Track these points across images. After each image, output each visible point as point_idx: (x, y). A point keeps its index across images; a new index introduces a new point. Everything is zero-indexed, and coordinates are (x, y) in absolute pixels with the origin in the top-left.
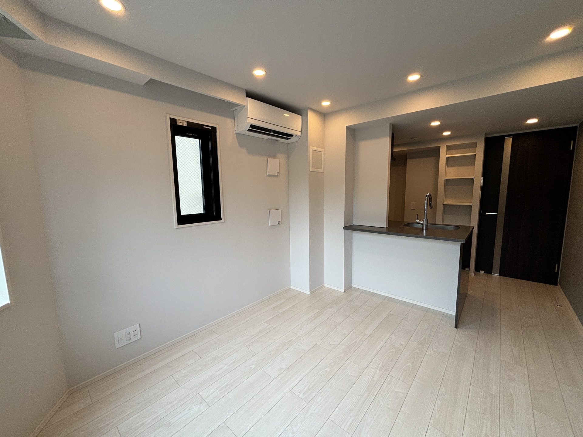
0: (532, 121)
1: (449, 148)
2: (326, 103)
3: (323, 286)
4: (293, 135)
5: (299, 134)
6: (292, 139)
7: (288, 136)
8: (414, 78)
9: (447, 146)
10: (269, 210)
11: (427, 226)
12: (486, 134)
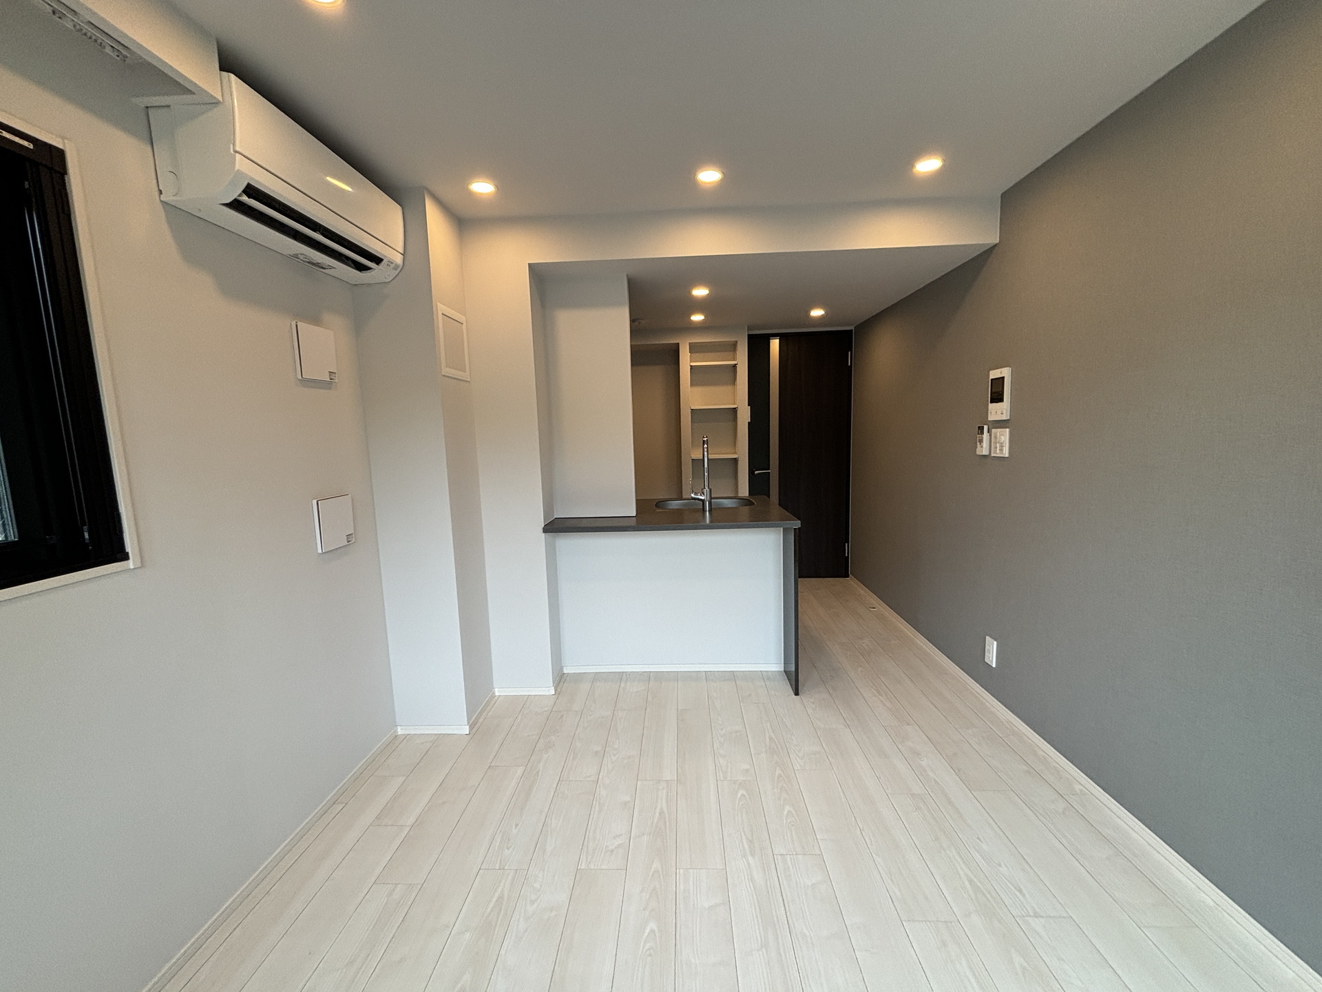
0: (817, 313)
1: (693, 348)
2: (483, 187)
3: (493, 696)
4: (382, 259)
5: (398, 259)
6: (377, 273)
8: (709, 176)
9: (690, 344)
10: (315, 502)
11: (710, 503)
12: (749, 329)
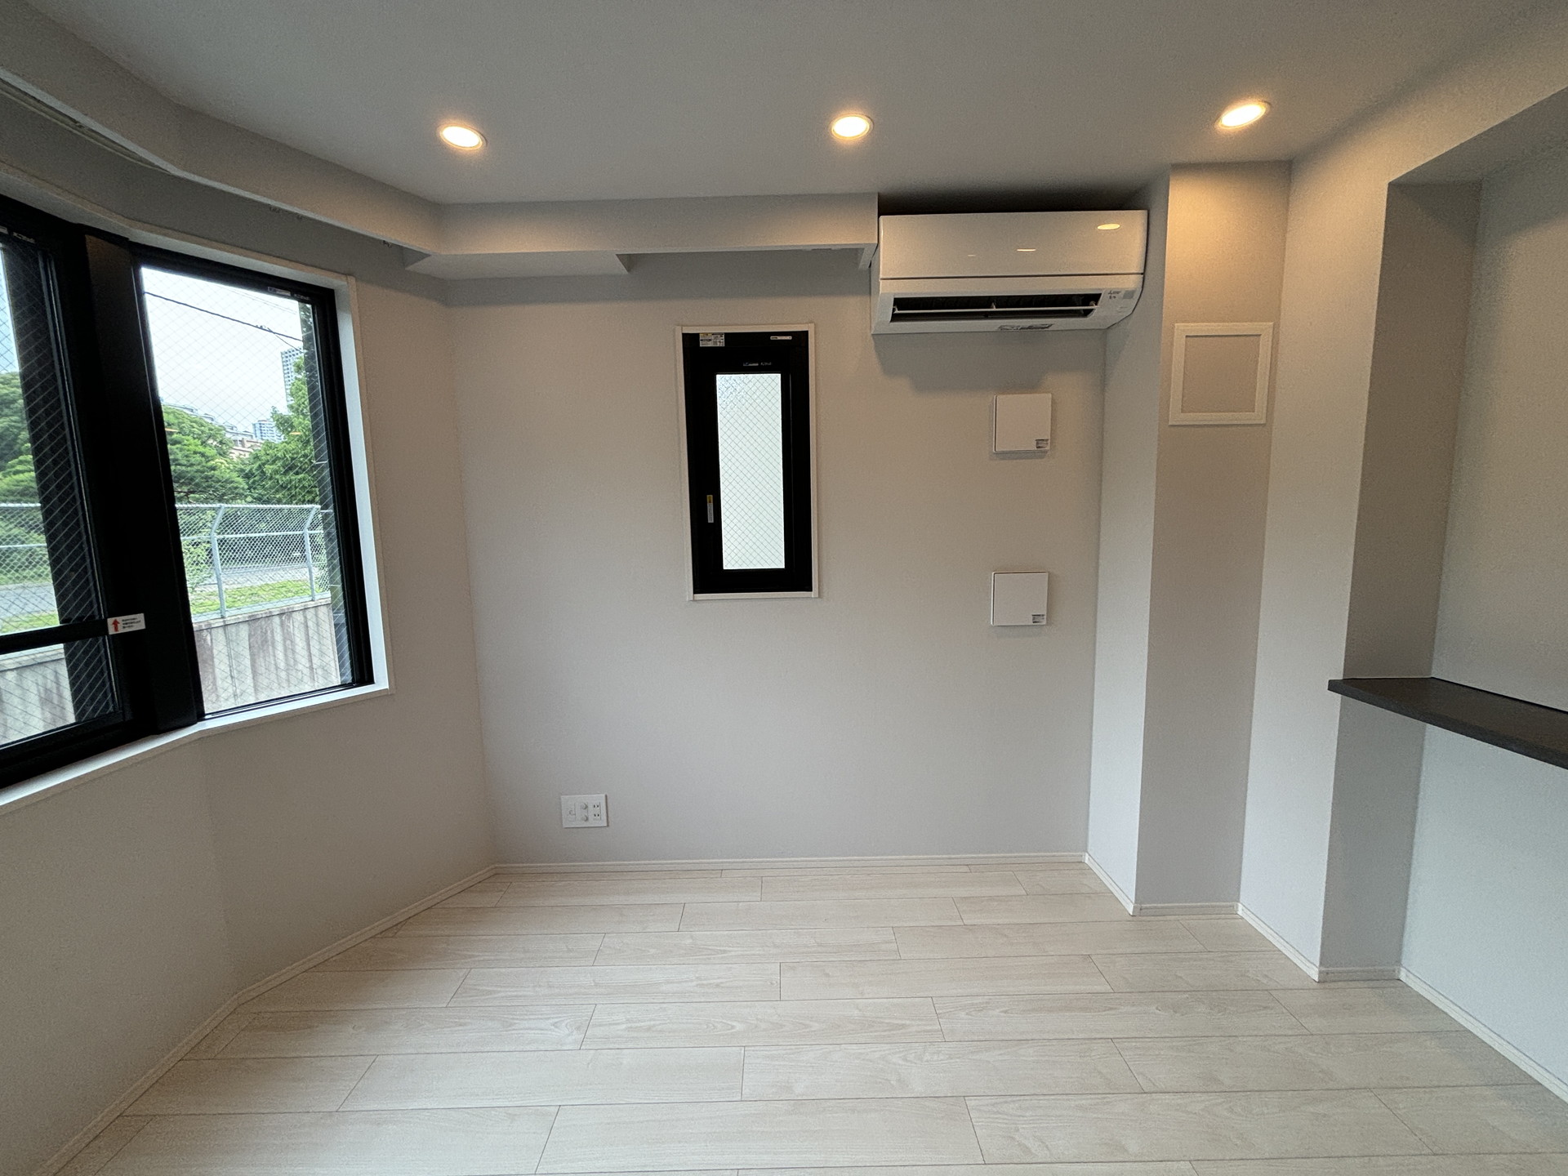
2: (1246, 115)
4: (1100, 295)
5: (1130, 283)
6: (1106, 310)
7: (1082, 303)
